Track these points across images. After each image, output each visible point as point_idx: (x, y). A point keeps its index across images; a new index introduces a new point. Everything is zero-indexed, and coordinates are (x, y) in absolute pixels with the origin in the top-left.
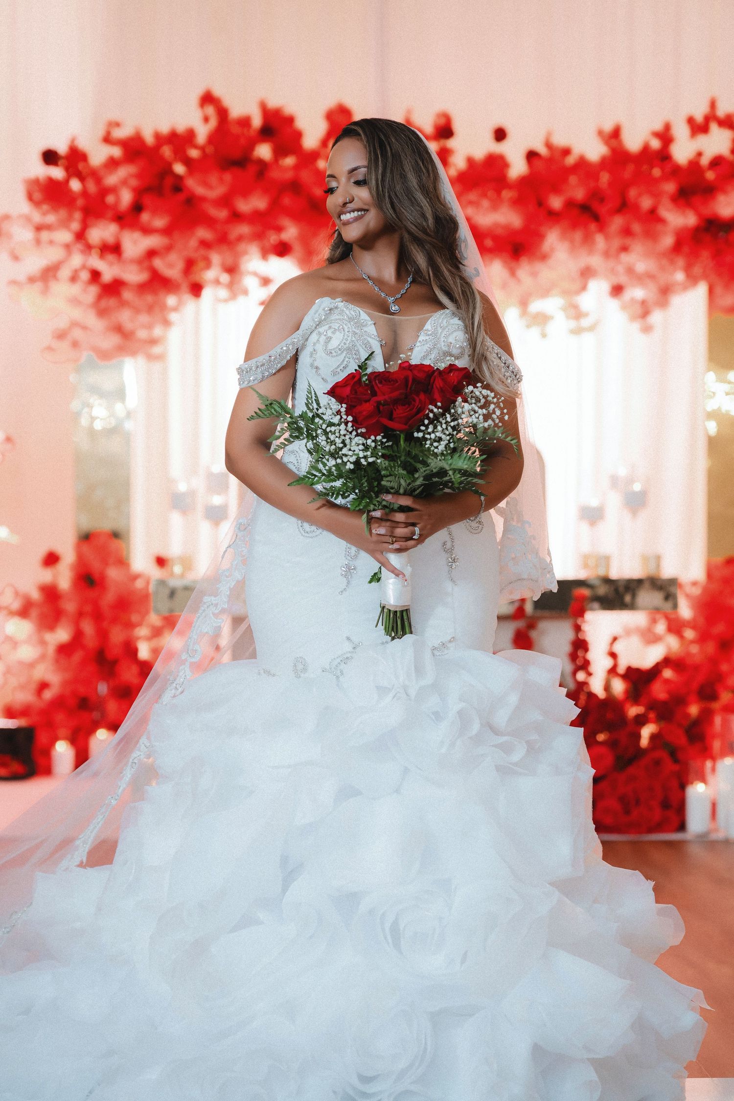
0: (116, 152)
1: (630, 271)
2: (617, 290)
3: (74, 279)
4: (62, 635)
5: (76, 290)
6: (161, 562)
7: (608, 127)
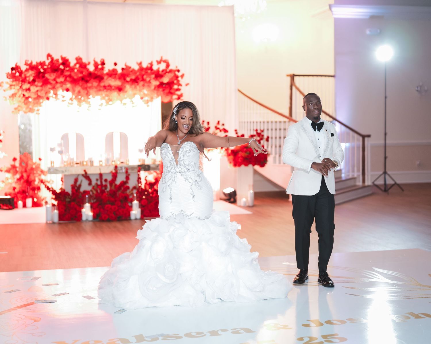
0: (28, 67)
1: (144, 94)
2: (142, 98)
3: (19, 97)
4: (18, 176)
5: (20, 99)
6: (40, 159)
7: (139, 62)
